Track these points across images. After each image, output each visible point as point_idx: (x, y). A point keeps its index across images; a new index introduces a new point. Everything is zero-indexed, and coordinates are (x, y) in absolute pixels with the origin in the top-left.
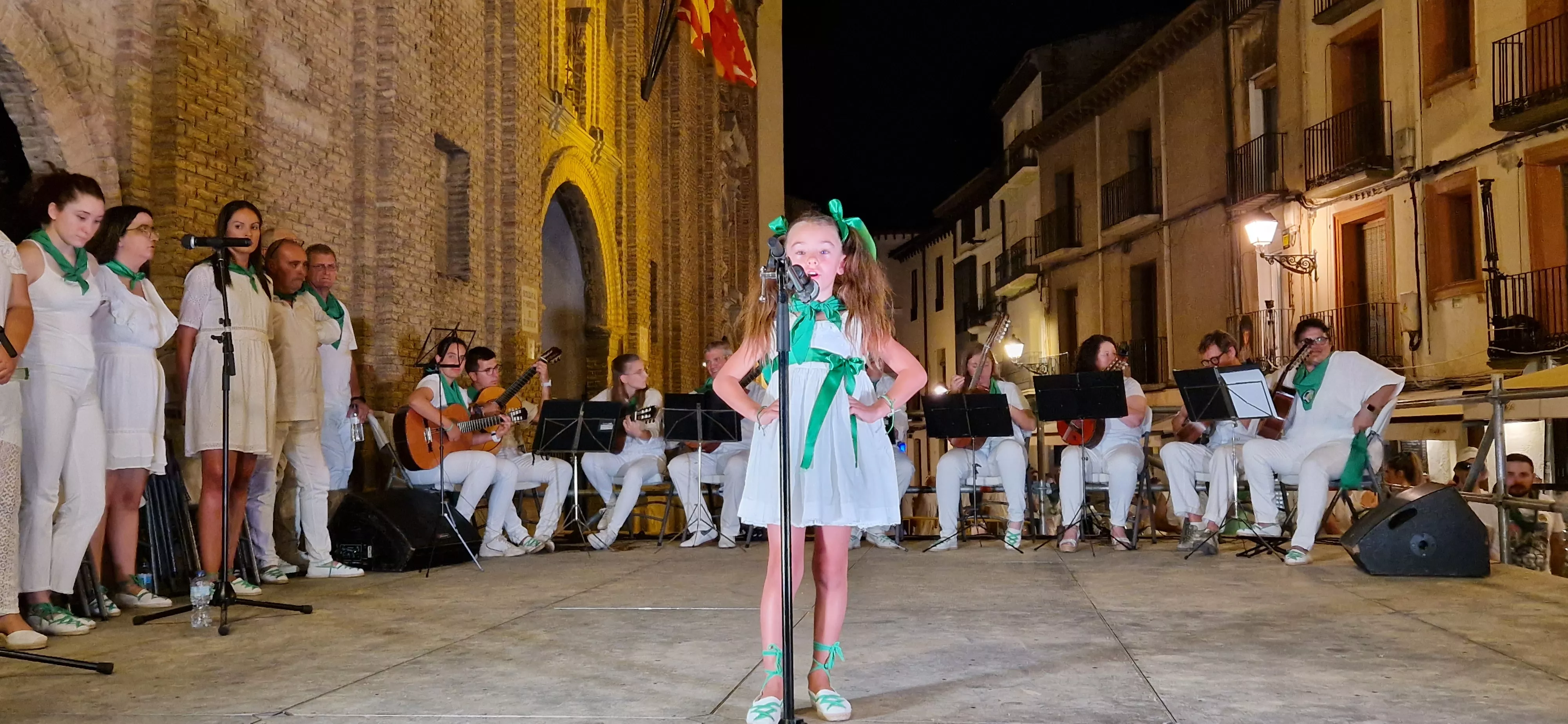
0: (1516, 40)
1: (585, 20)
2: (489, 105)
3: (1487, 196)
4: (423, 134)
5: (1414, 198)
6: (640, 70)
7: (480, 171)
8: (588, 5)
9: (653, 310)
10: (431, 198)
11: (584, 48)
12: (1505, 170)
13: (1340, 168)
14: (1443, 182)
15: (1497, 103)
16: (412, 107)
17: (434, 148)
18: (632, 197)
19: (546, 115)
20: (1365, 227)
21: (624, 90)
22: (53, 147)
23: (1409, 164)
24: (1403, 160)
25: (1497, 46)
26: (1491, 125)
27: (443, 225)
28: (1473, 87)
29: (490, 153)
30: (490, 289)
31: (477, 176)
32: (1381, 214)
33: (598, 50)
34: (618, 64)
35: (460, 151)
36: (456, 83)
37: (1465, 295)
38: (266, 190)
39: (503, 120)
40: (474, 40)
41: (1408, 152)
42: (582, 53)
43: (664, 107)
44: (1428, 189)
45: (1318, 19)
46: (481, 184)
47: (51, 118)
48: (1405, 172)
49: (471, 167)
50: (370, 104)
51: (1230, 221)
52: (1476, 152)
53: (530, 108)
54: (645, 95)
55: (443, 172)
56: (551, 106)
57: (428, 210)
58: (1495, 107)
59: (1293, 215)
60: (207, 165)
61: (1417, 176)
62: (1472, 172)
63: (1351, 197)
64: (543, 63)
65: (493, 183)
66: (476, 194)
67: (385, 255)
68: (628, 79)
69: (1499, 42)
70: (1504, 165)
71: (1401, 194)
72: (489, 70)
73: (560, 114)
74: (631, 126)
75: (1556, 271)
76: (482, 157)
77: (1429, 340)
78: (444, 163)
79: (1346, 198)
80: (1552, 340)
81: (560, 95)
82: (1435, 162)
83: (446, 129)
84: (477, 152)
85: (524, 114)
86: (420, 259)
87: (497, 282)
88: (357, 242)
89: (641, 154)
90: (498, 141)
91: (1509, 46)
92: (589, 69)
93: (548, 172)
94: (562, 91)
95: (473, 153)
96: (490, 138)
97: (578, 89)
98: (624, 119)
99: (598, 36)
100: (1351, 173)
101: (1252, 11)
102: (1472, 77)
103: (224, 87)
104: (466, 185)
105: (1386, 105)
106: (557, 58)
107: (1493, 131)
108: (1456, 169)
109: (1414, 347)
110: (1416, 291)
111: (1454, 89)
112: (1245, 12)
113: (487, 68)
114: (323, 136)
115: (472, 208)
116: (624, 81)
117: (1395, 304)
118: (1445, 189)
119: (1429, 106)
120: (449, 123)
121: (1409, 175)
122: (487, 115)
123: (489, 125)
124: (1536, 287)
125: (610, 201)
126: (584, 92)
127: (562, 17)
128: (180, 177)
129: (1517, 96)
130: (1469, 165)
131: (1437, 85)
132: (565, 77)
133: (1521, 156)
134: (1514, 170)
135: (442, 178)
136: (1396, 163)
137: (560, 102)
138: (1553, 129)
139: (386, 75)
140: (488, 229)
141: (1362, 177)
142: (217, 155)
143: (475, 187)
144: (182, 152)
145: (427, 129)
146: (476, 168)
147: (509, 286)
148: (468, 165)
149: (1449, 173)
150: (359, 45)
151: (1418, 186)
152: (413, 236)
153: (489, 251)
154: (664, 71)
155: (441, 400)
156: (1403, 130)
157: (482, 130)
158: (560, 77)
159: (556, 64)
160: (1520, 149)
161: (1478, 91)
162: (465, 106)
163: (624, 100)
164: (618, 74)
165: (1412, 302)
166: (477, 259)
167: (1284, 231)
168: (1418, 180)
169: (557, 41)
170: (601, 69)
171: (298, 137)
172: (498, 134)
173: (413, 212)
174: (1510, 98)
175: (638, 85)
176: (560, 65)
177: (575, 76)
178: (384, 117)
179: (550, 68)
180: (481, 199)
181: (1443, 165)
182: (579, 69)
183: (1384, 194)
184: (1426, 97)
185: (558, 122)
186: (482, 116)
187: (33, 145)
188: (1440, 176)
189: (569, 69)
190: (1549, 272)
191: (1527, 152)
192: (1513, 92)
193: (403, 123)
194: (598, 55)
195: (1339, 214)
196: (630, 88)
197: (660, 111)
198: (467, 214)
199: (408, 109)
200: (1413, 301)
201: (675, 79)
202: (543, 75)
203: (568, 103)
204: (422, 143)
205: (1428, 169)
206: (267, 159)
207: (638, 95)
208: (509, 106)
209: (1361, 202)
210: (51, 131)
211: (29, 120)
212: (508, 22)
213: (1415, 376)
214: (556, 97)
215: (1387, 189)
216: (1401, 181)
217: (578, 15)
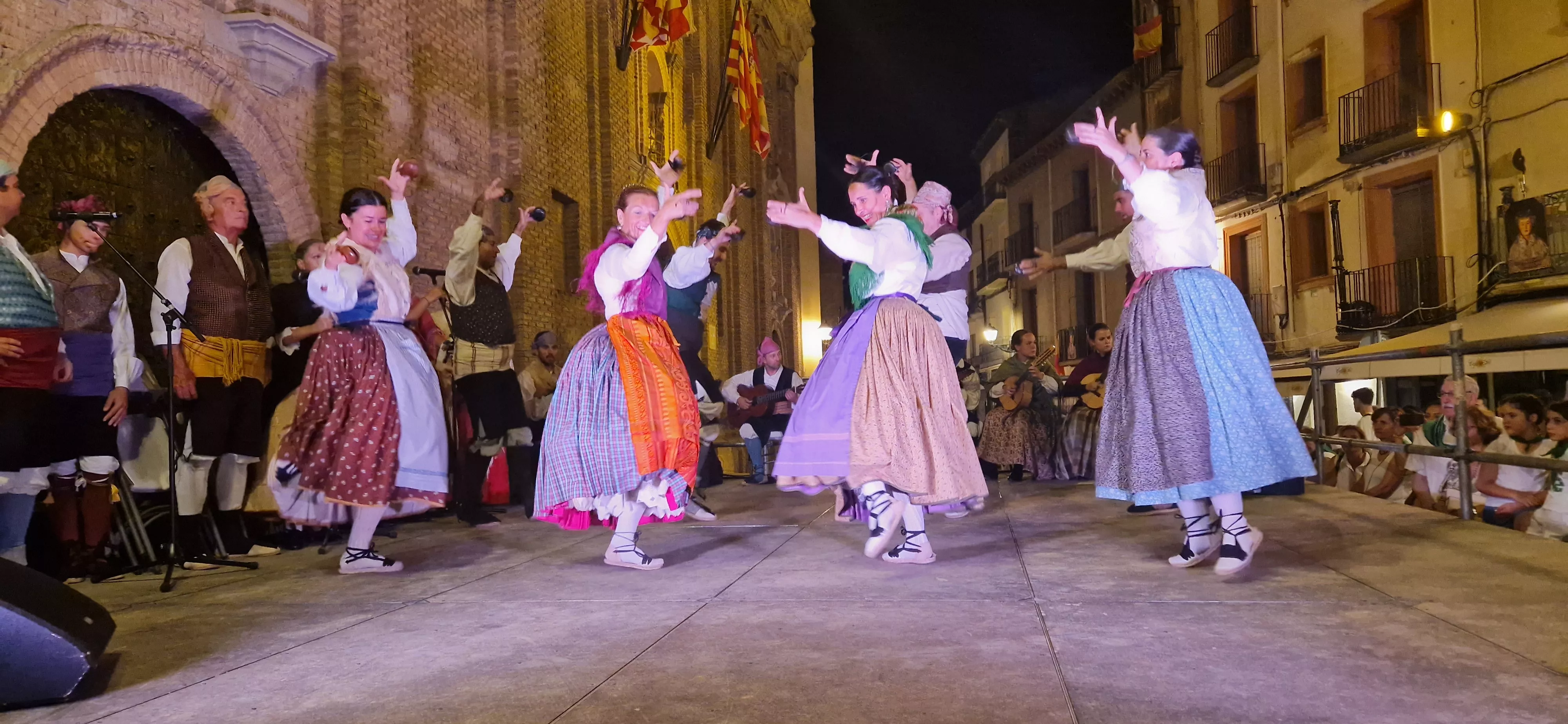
0: (1356, 94)
1: (663, 102)
2: (592, 167)
3: (1335, 213)
4: (542, 190)
5: (1282, 215)
6: (705, 136)
7: (587, 215)
8: (665, 91)
10: (550, 237)
11: (663, 122)
12: (1348, 193)
13: (1227, 194)
14: (1304, 204)
15: (1342, 143)
16: (535, 171)
17: (551, 200)
19: (635, 173)
20: (1247, 238)
21: (693, 152)
22: (274, 208)
23: (1278, 190)
24: (1274, 187)
25: (1342, 100)
26: (1338, 159)
27: (562, 255)
28: (1325, 131)
29: (593, 202)
31: (584, 219)
32: (1258, 228)
33: (673, 124)
34: (689, 133)
35: (572, 201)
36: (567, 152)
37: (1321, 287)
38: (429, 234)
39: (603, 177)
40: (580, 120)
41: (1277, 181)
42: (661, 126)
43: (724, 164)
44: (1292, 209)
45: (1211, 83)
46: (588, 225)
47: (271, 188)
48: (1275, 196)
49: (581, 212)
50: (503, 167)
52: (1327, 180)
53: (623, 168)
54: (709, 156)
55: (560, 216)
56: (639, 166)
57: (548, 245)
58: (1341, 146)
61: (1284, 199)
62: (1324, 195)
63: (1236, 216)
64: (632, 135)
65: (596, 224)
66: (584, 231)
68: (696, 145)
69: (1343, 97)
70: (1348, 189)
71: (1273, 212)
72: (591, 141)
73: (644, 172)
75: (1386, 267)
76: (588, 205)
77: (1294, 321)
78: (560, 210)
79: (1232, 217)
80: (1385, 317)
81: (645, 157)
82: (1297, 188)
83: (560, 186)
84: (584, 201)
85: (619, 173)
86: (544, 281)
90: (599, 193)
91: (1351, 100)
92: (666, 137)
94: (647, 155)
95: (581, 203)
96: (593, 191)
97: (659, 153)
98: (694, 173)
99: (673, 113)
100: (1236, 198)
101: (1162, 79)
102: (1324, 124)
104: (577, 226)
105: (1261, 147)
106: (642, 131)
107: (1339, 164)
108: (1313, 193)
109: (1283, 326)
110: (1284, 285)
111: (1310, 133)
112: (1157, 79)
113: (590, 140)
115: (581, 242)
116: (693, 145)
117: (1268, 295)
118: (1305, 208)
119: (1292, 146)
120: (563, 181)
121: (1278, 199)
122: (591, 174)
123: (593, 182)
124: (1372, 280)
125: (685, 234)
126: (664, 154)
127: (646, 100)
129: (1357, 137)
130: (1322, 190)
131: (1298, 130)
132: (649, 144)
133: (1361, 181)
134: (1356, 193)
135: (560, 221)
136: (1268, 190)
137: (645, 162)
138: (1384, 161)
139: (515, 147)
141: (1244, 201)
143: (584, 227)
145: (546, 186)
146: (584, 213)
148: (578, 211)
149: (1306, 196)
150: (494, 127)
151: (1285, 207)
152: (538, 264)
154: (724, 137)
156: (1273, 166)
157: (587, 185)
158: (645, 144)
159: (642, 135)
160: (1360, 177)
161: (1327, 135)
162: (575, 168)
163: (693, 159)
164: (689, 139)
165: (1281, 293)
168: (1285, 202)
169: (641, 118)
170: (676, 137)
171: (451, 195)
172: (599, 187)
173: (537, 248)
174: (1352, 139)
175: (704, 148)
176: (645, 136)
177: (657, 143)
178: (513, 179)
179: (637, 138)
180: (588, 236)
181: (1304, 190)
182: (660, 138)
183: (1260, 213)
184: (1290, 140)
185: (644, 178)
186: (588, 175)
187: (260, 207)
188: (1301, 199)
189: (651, 138)
190: (1381, 268)
191: (1366, 179)
192: (1355, 134)
193: (528, 183)
194: (673, 127)
195: (1228, 228)
196: (698, 151)
197: (721, 167)
198: (578, 247)
199: (531, 173)
200: (1282, 291)
201: (732, 143)
202: (632, 143)
204: (542, 197)
205: (1292, 194)
206: (429, 212)
207: (704, 155)
208: (607, 168)
209: (1243, 219)
210: (272, 198)
211: (256, 190)
212: (605, 106)
213: (1284, 347)
214: (642, 159)
215: (1262, 209)
216: (1272, 203)
217: (658, 98)
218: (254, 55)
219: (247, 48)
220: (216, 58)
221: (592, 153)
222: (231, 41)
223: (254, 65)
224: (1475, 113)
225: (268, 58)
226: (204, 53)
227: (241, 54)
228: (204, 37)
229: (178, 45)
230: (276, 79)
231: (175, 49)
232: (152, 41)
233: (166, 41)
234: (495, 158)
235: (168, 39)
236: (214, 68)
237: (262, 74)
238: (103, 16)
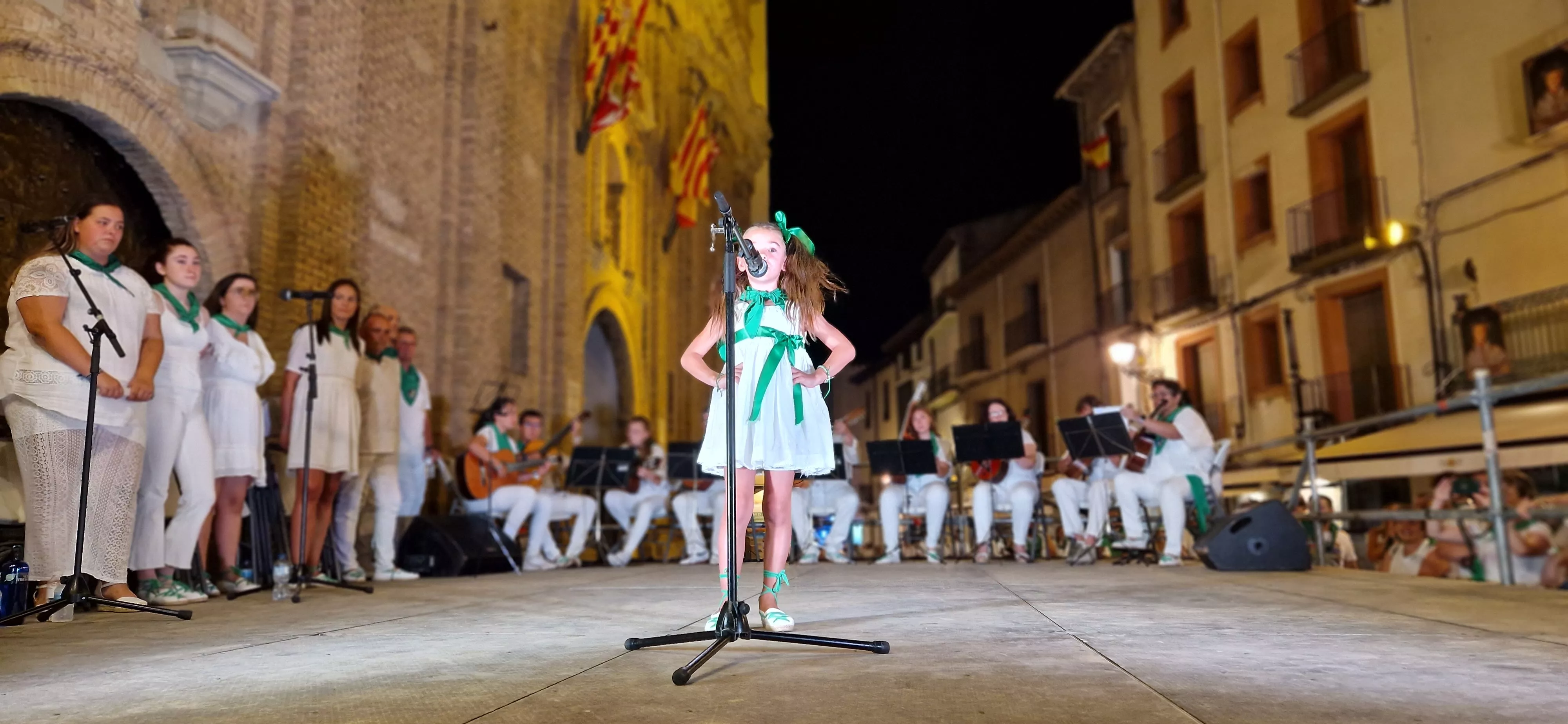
0: (1303, 208)
1: (621, 192)
2: (546, 245)
3: (1289, 322)
4: (493, 263)
5: (1234, 326)
6: (663, 231)
7: (539, 292)
9: (670, 408)
10: (498, 311)
11: (620, 212)
12: (1301, 303)
13: (1179, 305)
14: (1256, 314)
15: (1293, 253)
16: (486, 241)
17: (502, 275)
18: (655, 324)
19: (589, 257)
20: (1201, 349)
21: (650, 246)
23: (1230, 300)
24: (1225, 299)
25: (1290, 213)
26: (1289, 270)
27: (509, 330)
28: (1275, 244)
29: (546, 281)
30: (543, 383)
31: (535, 298)
32: (1210, 340)
33: (631, 215)
34: (646, 226)
35: (523, 279)
36: (521, 228)
37: (1276, 397)
39: (557, 258)
40: (536, 198)
41: (1229, 292)
42: (619, 216)
43: (680, 260)
44: (1245, 319)
45: (1158, 198)
46: (539, 303)
48: (1227, 307)
49: (532, 290)
50: (453, 237)
51: (1099, 349)
52: (1280, 291)
53: (577, 249)
54: (665, 250)
55: (510, 295)
56: (593, 250)
58: (1290, 257)
59: (1146, 341)
60: (320, 269)
61: (1236, 310)
62: (1276, 306)
63: (1189, 327)
64: (588, 219)
65: (548, 303)
66: (535, 311)
67: (462, 350)
69: (1292, 210)
70: (1301, 299)
71: (1225, 323)
72: (547, 221)
73: (601, 258)
74: (655, 270)
76: (540, 282)
78: (510, 287)
79: (1184, 328)
81: (601, 244)
82: (1249, 299)
83: (512, 260)
84: (535, 279)
85: (572, 256)
87: (549, 378)
88: (439, 340)
89: (662, 293)
90: (552, 273)
91: (1299, 214)
93: (590, 301)
94: (602, 241)
95: (533, 280)
96: (546, 270)
97: (614, 241)
98: (650, 266)
99: (631, 205)
100: (1188, 309)
102: (1273, 237)
103: (336, 212)
104: (526, 305)
106: (598, 217)
107: (1290, 275)
108: (1266, 304)
109: (1240, 436)
110: (1240, 395)
111: (1259, 245)
112: (1105, 195)
113: (545, 219)
114: (415, 257)
115: (531, 321)
116: (650, 239)
117: (1224, 406)
118: (1258, 319)
119: (1242, 258)
120: (515, 256)
121: (1230, 309)
122: (544, 253)
123: (546, 261)
124: (1328, 388)
125: (638, 324)
126: (619, 239)
127: (603, 187)
128: (298, 275)
129: (1307, 248)
130: (1273, 301)
131: (1248, 243)
132: (605, 231)
133: (1312, 292)
134: (1308, 303)
135: (509, 299)
136: (1220, 300)
137: (601, 249)
138: (1334, 272)
139: (467, 216)
140: (543, 339)
142: (329, 262)
143: (534, 306)
144: (300, 256)
145: (497, 261)
146: (535, 290)
147: (559, 381)
148: (529, 289)
149: (1259, 307)
150: (446, 194)
151: (1238, 318)
152: (483, 336)
153: (543, 354)
155: (495, 447)
156: (1223, 278)
157: (540, 262)
158: (600, 229)
159: (598, 222)
161: (1277, 246)
162: (528, 245)
163: (649, 252)
164: (645, 233)
166: (534, 360)
167: (1139, 354)
168: (1237, 312)
169: (599, 205)
171: (395, 257)
172: (552, 267)
173: (484, 319)
174: (1302, 250)
175: (660, 242)
176: (601, 223)
177: (613, 230)
178: (463, 247)
179: (593, 224)
180: (538, 315)
181: (1255, 301)
182: (616, 227)
183: (1212, 324)
184: (1240, 252)
185: (598, 263)
186: (541, 254)
188: (1253, 310)
189: (607, 226)
190: (1337, 377)
191: (1317, 290)
192: (1304, 245)
193: (478, 252)
194: (631, 219)
195: (1180, 339)
196: (654, 244)
197: (677, 262)
198: (527, 326)
199: (482, 242)
200: (1238, 401)
201: (689, 241)
202: (588, 228)
203: (607, 249)
204: (492, 268)
205: (1243, 304)
208: (561, 248)
209: (1194, 330)
212: (562, 187)
214: (598, 245)
215: (1213, 320)
216: (1224, 314)
217: (615, 189)
218: (192, 85)
219: (184, 77)
220: (148, 83)
221: (546, 232)
222: (168, 69)
223: (190, 95)
224: (1422, 224)
225: (207, 89)
226: (136, 75)
227: (177, 82)
228: (137, 60)
229: (106, 63)
230: (215, 113)
231: (104, 66)
232: (78, 54)
233: (93, 58)
234: (445, 225)
235: (96, 56)
236: (145, 91)
237: (199, 104)
238: (26, 22)
